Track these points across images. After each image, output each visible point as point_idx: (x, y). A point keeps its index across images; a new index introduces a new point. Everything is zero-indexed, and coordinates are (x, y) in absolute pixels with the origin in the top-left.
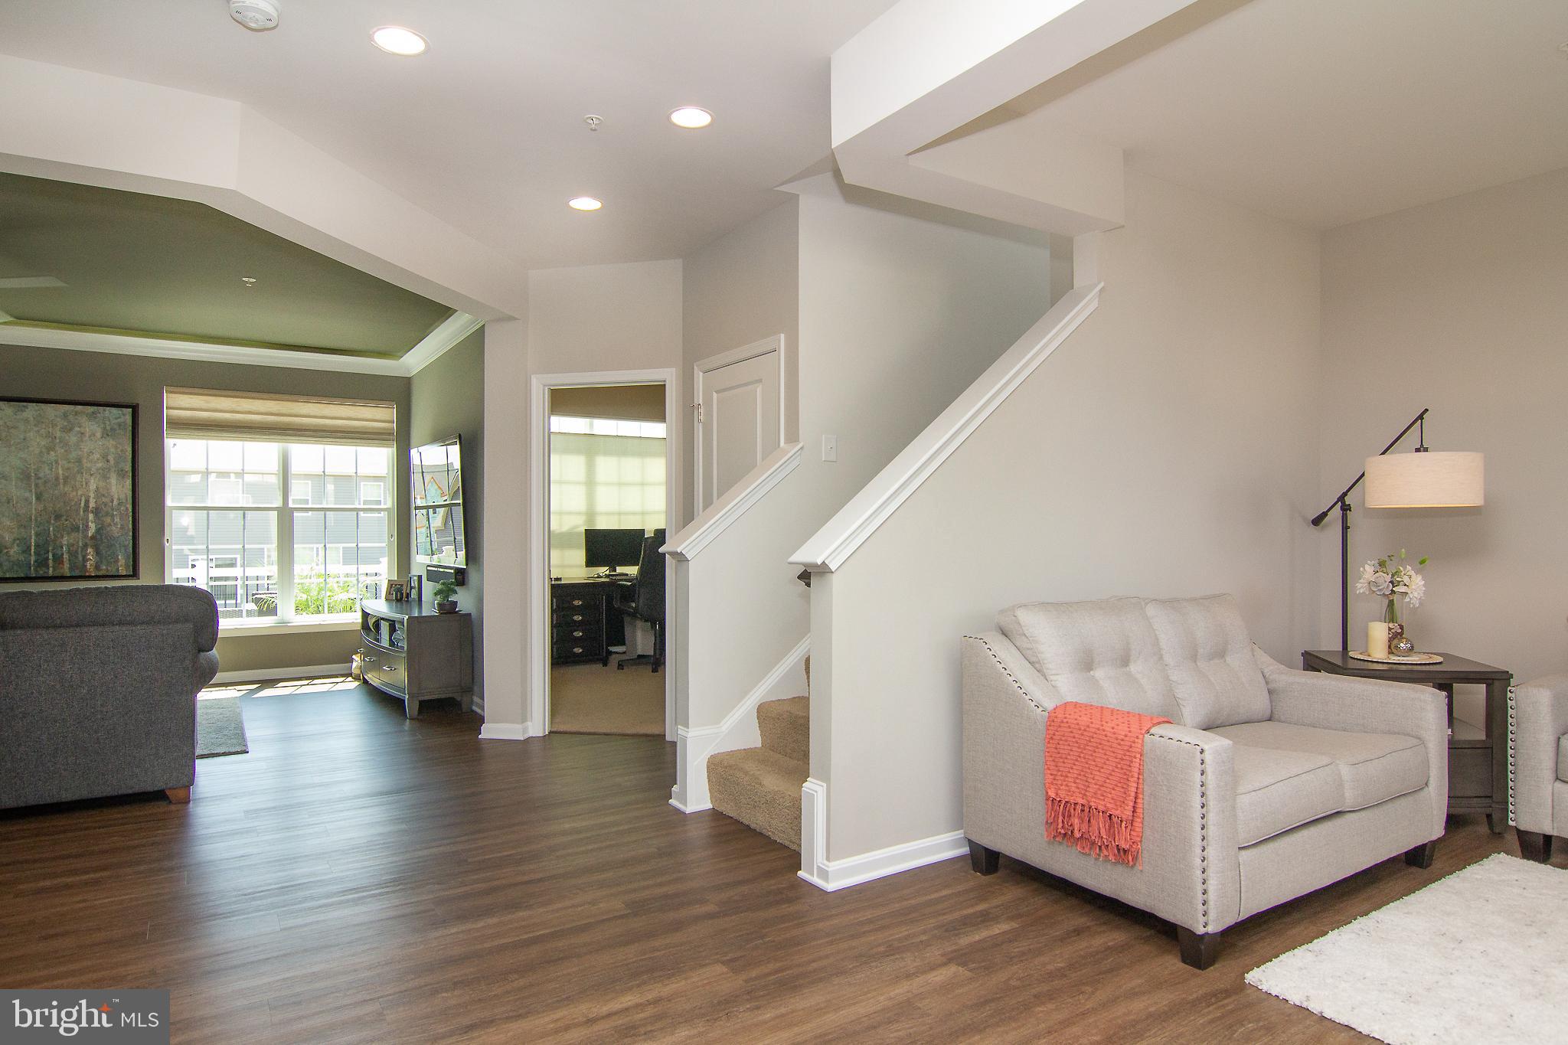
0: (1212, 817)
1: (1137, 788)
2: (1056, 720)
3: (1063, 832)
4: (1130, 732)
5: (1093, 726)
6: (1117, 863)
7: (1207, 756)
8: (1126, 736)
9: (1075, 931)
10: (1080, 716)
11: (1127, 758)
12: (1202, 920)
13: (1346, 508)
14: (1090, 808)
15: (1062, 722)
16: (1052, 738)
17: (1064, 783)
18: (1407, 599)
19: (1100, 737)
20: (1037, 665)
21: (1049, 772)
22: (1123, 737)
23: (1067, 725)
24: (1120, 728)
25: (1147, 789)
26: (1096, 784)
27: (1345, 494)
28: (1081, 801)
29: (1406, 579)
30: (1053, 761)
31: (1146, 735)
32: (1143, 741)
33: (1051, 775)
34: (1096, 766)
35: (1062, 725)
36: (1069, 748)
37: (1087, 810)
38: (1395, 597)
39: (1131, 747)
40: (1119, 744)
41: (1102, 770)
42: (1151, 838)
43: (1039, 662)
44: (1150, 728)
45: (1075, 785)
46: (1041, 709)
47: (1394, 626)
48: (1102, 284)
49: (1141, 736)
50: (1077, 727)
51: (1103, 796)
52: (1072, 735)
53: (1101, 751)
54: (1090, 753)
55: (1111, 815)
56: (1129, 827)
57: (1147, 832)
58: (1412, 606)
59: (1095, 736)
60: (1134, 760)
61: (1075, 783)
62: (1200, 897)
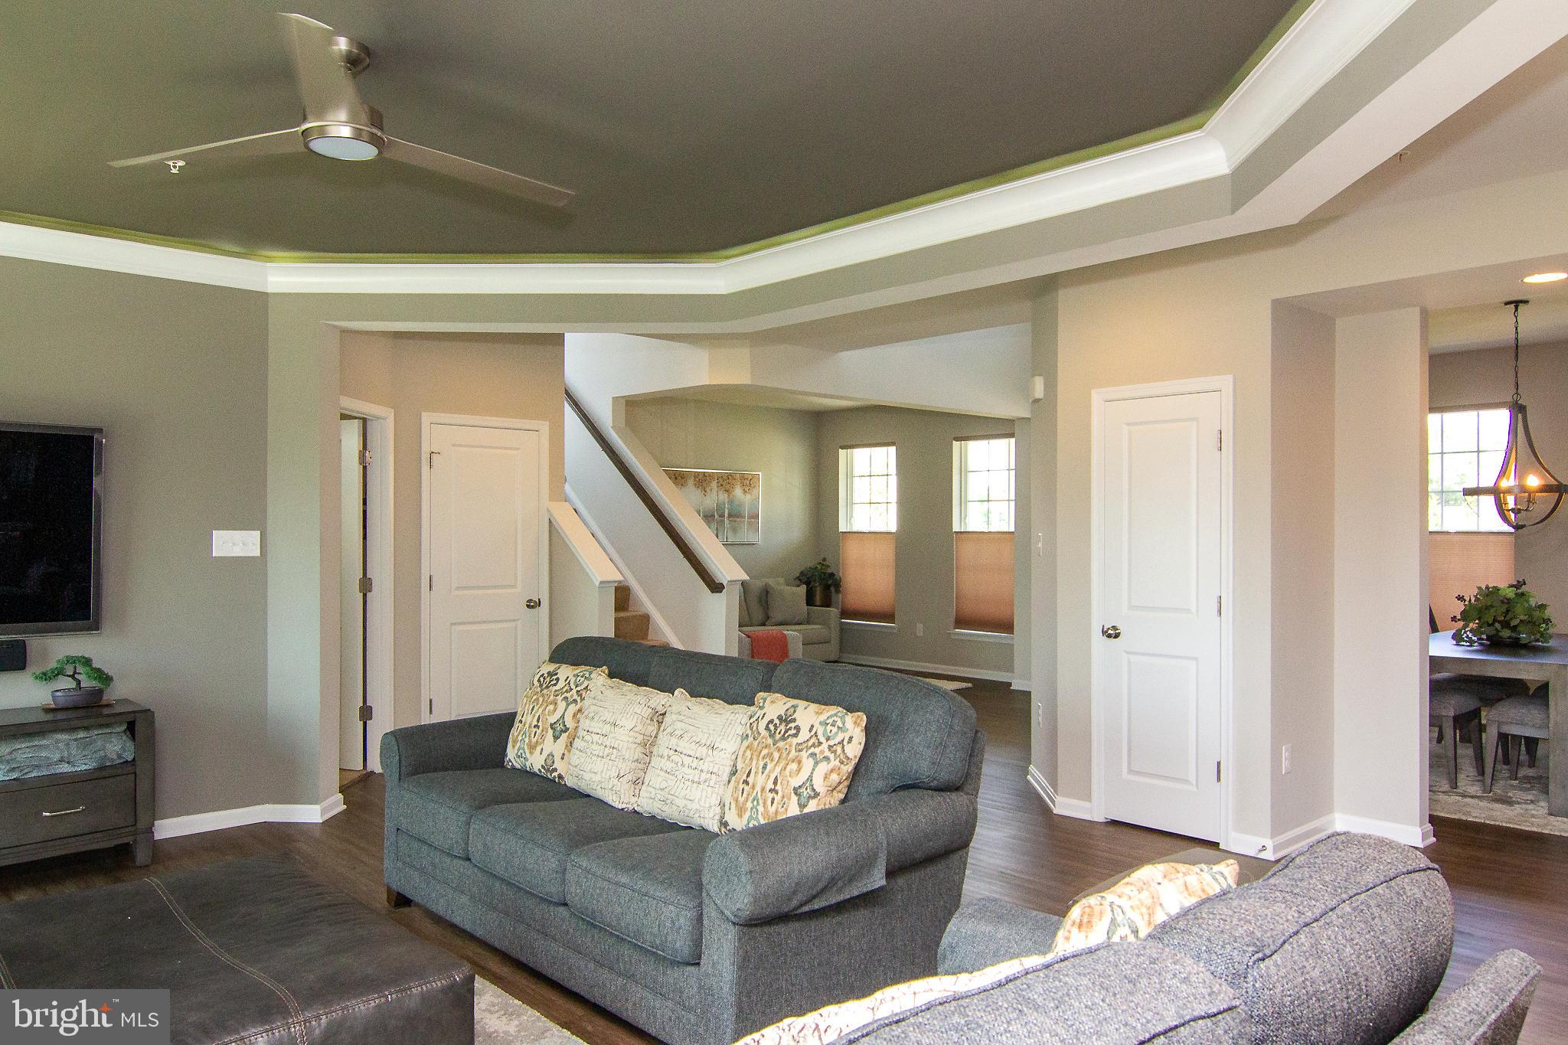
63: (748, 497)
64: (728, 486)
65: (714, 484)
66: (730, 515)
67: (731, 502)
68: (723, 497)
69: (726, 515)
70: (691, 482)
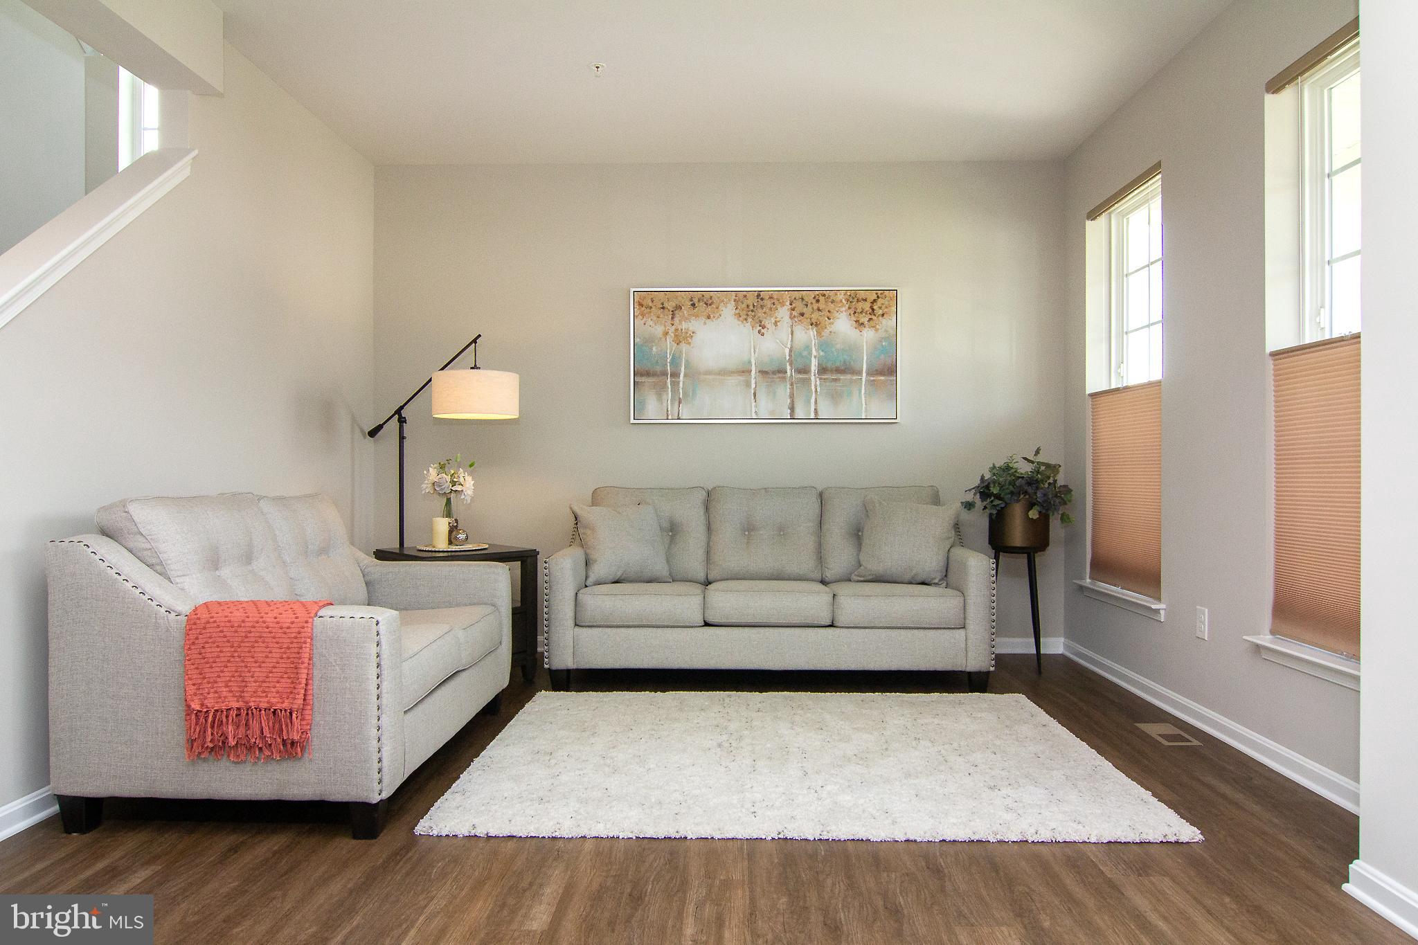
0: (385, 686)
1: (308, 674)
2: (198, 622)
3: (211, 745)
4: (297, 618)
5: (250, 619)
6: (282, 759)
7: (382, 627)
8: (292, 623)
9: (230, 850)
10: (231, 613)
11: (295, 645)
12: (377, 787)
13: (402, 421)
14: (248, 710)
15: (208, 622)
16: (193, 644)
17: (212, 690)
18: (463, 497)
19: (261, 630)
20: (158, 568)
21: (190, 682)
22: (288, 625)
23: (215, 625)
24: (284, 616)
25: (316, 673)
26: (255, 682)
27: (402, 408)
28: (235, 705)
29: (462, 480)
30: (197, 668)
31: (315, 619)
32: (312, 625)
33: (194, 685)
34: (256, 662)
35: (208, 625)
36: (219, 650)
37: (244, 713)
38: (453, 495)
39: (299, 633)
40: (285, 633)
41: (263, 665)
42: (322, 722)
43: (161, 564)
44: (318, 611)
45: (227, 689)
46: (173, 614)
47: (451, 520)
48: (196, 152)
49: (310, 620)
50: (228, 624)
51: (265, 692)
52: (221, 634)
53: (261, 644)
54: (246, 650)
55: (275, 710)
56: (300, 718)
57: (317, 718)
58: (465, 503)
59: (253, 630)
60: (304, 645)
61: (227, 686)
62: (376, 766)
63: (868, 335)
64: (815, 316)
65: (783, 313)
66: (822, 370)
67: (822, 346)
68: (805, 335)
69: (814, 368)
70: (728, 311)
